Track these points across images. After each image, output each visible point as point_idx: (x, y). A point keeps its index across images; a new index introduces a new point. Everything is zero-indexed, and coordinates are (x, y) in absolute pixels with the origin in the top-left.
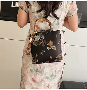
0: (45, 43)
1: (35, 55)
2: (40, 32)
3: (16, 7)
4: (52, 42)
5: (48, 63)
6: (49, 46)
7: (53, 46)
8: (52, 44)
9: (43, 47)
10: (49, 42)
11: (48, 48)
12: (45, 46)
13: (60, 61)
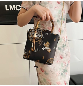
0: (42, 43)
1: (28, 51)
2: (41, 30)
3: (10, 10)
4: (49, 44)
5: (38, 62)
6: (45, 47)
7: (49, 48)
8: (48, 45)
9: (39, 45)
10: (46, 43)
11: (43, 49)
12: (41, 45)
13: (50, 65)
